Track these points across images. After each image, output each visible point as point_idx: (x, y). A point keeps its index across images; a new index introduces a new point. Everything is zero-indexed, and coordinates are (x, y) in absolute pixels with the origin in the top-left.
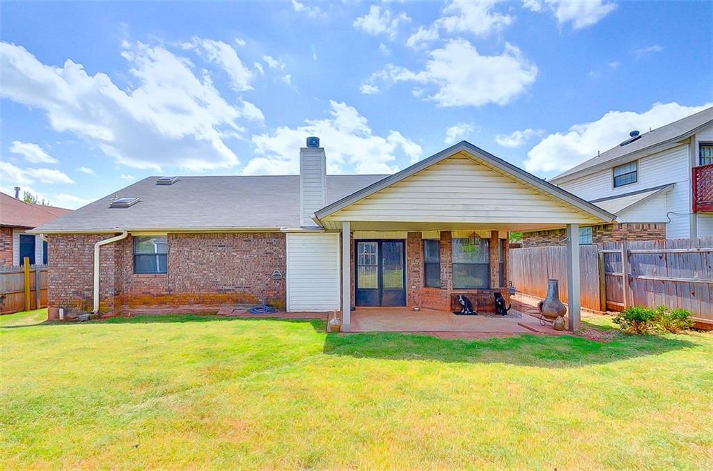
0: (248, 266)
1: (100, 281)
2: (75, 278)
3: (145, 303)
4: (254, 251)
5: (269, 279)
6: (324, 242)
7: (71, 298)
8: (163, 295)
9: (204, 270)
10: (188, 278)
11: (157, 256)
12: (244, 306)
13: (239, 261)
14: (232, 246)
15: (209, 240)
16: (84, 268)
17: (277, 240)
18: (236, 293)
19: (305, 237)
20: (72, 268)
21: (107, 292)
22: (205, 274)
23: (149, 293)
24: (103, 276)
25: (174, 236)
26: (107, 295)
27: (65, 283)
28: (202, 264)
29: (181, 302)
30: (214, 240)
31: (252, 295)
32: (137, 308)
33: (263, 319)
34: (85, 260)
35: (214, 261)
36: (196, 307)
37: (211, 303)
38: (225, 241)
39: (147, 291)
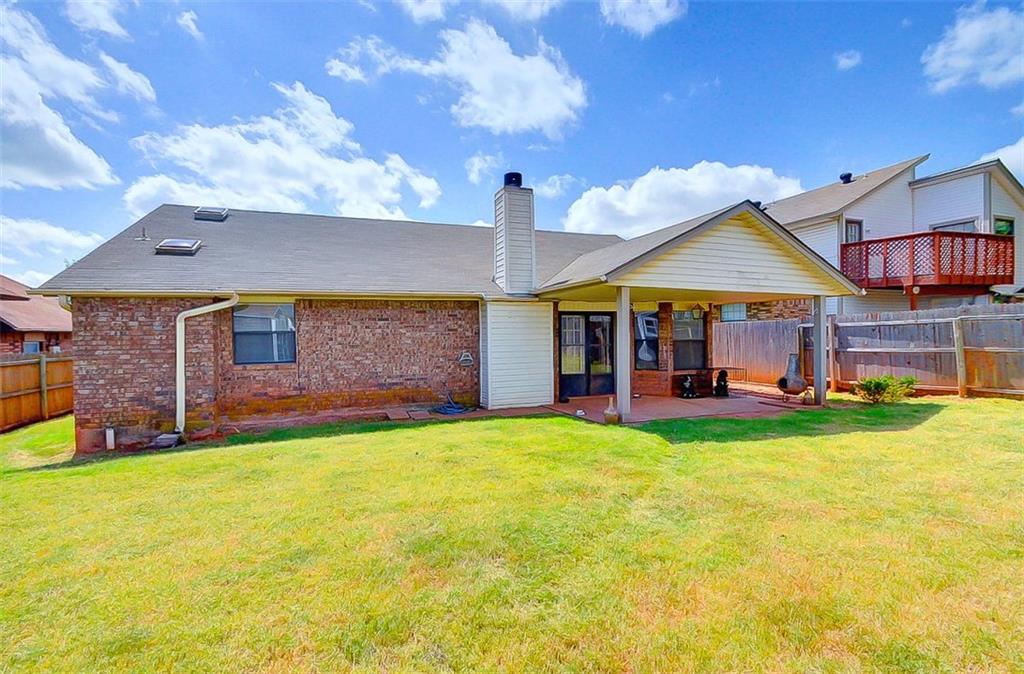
0: (422, 349)
1: (187, 378)
2: (133, 374)
3: (259, 411)
4: (431, 327)
5: (452, 366)
6: (535, 314)
7: (125, 409)
8: (289, 397)
9: (357, 355)
10: (331, 368)
11: (275, 335)
12: (418, 406)
13: (409, 342)
14: (399, 319)
15: (364, 311)
16: (153, 356)
17: (462, 312)
18: (406, 387)
19: (513, 308)
20: (128, 357)
21: (199, 396)
22: (358, 362)
23: (266, 394)
24: (190, 369)
25: (307, 303)
26: (199, 401)
27: (113, 382)
28: (353, 346)
29: (321, 407)
30: (371, 311)
31: (429, 390)
32: (243, 420)
33: (448, 422)
34: (155, 342)
35: (372, 341)
36: (345, 412)
37: (367, 404)
38: (389, 313)
39: (262, 391)
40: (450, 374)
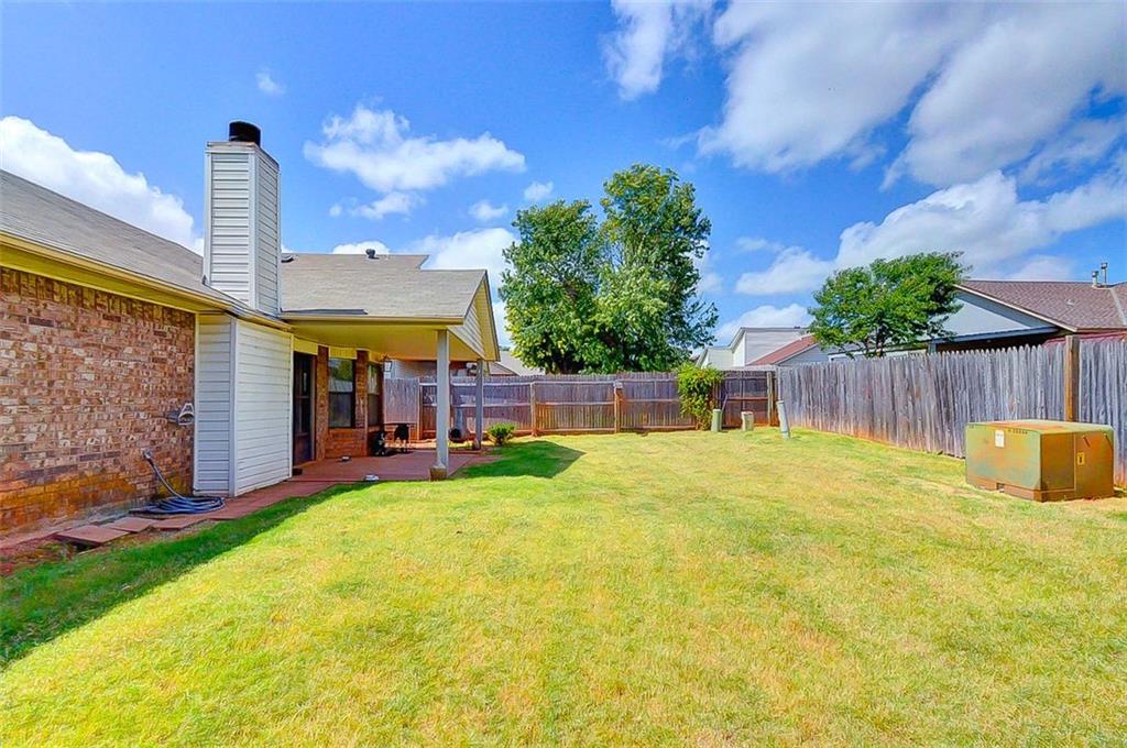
0: (113, 393)
5: (158, 428)
14: (73, 327)
17: (173, 329)
18: (81, 476)
19: (257, 334)
30: (15, 299)
31: (122, 475)
37: (3, 524)
38: (51, 309)
40: (153, 442)
